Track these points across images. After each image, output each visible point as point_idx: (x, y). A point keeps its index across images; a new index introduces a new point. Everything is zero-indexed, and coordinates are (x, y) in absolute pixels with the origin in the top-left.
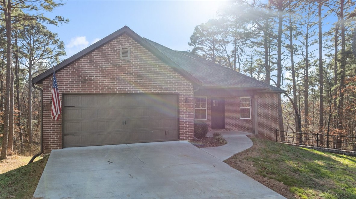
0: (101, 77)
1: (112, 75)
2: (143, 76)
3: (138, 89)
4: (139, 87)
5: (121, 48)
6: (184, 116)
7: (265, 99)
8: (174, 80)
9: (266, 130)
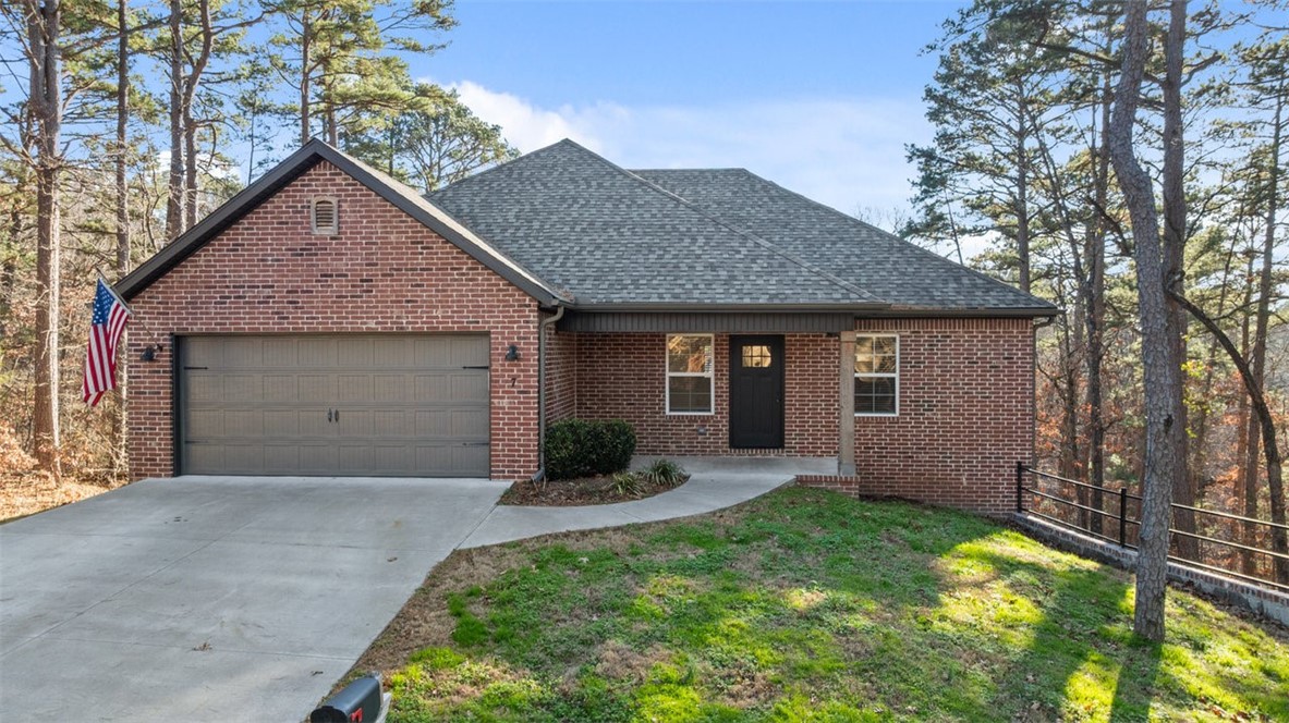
0: (264, 287)
1: (290, 281)
2: (376, 281)
3: (363, 318)
4: (366, 313)
5: (314, 201)
6: (505, 403)
7: (967, 341)
8: (471, 290)
9: (968, 462)
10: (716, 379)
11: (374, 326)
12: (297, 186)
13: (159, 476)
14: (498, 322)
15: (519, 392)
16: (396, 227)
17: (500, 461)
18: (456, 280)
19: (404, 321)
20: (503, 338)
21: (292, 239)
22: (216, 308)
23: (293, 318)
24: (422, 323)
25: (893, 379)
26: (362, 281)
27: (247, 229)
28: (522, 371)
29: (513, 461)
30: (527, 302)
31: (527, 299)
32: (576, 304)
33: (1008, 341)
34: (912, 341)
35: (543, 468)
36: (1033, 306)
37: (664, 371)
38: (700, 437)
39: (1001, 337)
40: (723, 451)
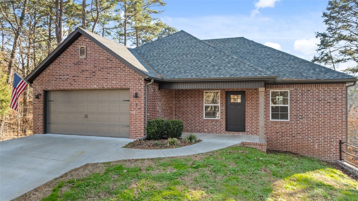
0: (67, 75)
1: (73, 73)
2: (97, 72)
3: (93, 84)
4: (94, 83)
5: (80, 47)
6: (134, 112)
7: (317, 92)
8: (124, 74)
9: (318, 139)
10: (221, 107)
11: (96, 87)
12: (75, 43)
13: (40, 133)
14: (132, 85)
15: (139, 109)
16: (102, 54)
17: (132, 132)
18: (119, 71)
19: (104, 85)
20: (133, 90)
21: (74, 60)
22: (54, 82)
23: (74, 85)
24: (110, 86)
25: (287, 107)
26: (93, 72)
27: (62, 57)
28: (139, 101)
29: (136, 133)
30: (141, 78)
31: (141, 76)
32: (162, 79)
33: (335, 92)
34: (294, 92)
35: (146, 135)
36: (345, 78)
37: (203, 103)
38: (215, 127)
39: (332, 91)
40: (223, 132)
